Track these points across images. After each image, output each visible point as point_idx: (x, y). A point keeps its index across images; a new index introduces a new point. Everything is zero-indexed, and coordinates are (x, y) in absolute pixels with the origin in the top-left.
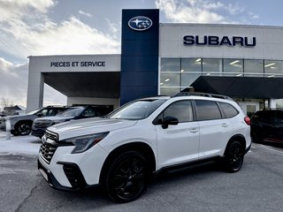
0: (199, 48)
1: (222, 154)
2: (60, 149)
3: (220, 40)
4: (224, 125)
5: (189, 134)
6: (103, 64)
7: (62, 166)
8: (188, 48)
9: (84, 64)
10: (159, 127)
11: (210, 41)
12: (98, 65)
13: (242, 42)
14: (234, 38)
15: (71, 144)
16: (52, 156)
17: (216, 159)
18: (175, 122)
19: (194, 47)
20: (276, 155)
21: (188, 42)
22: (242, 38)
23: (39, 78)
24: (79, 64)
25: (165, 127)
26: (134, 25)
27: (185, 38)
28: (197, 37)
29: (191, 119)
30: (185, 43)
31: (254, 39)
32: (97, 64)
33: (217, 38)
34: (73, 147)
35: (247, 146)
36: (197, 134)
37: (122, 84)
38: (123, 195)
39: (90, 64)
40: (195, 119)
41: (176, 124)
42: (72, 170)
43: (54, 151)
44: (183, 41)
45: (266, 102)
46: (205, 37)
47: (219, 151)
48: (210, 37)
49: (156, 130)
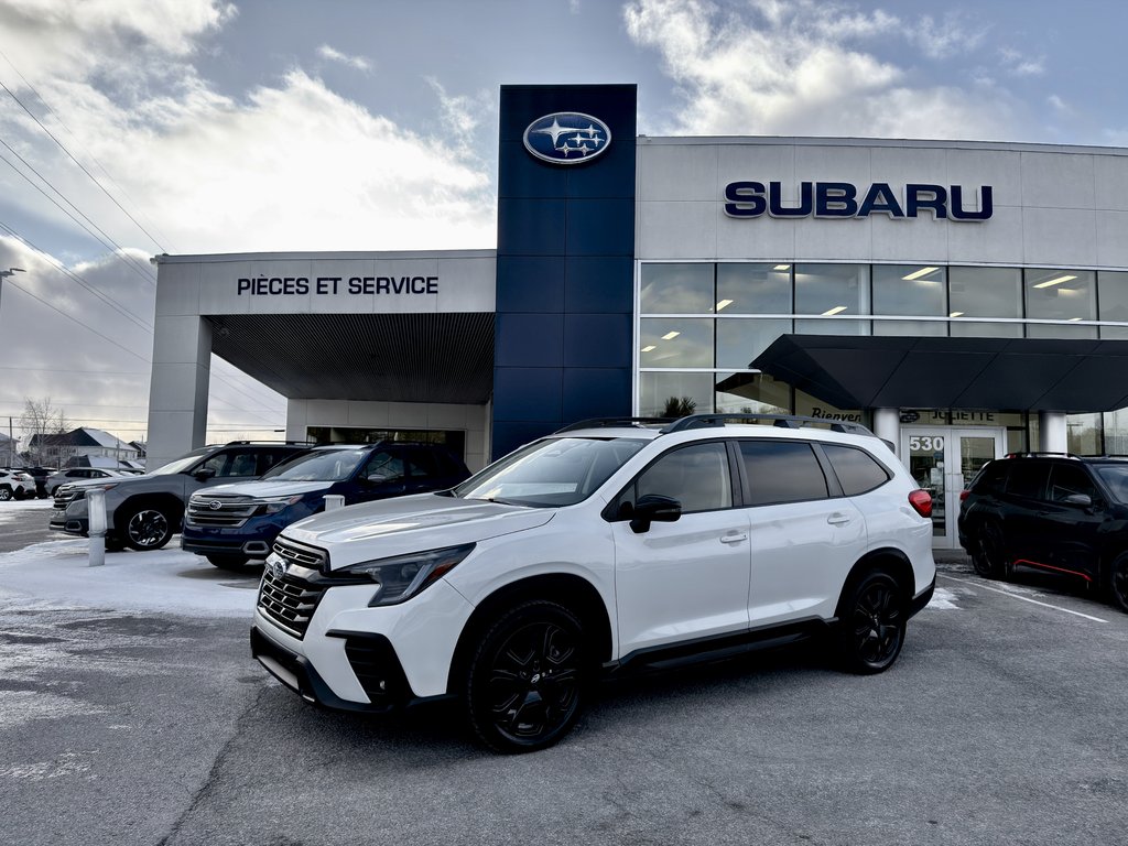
0: (785, 226)
1: (828, 613)
2: (333, 594)
3: (860, 199)
4: (837, 520)
5: (715, 548)
6: (430, 286)
7: (342, 642)
8: (744, 228)
9: (361, 286)
10: (622, 527)
11: (824, 201)
12: (411, 288)
13: (942, 203)
14: (912, 190)
15: (365, 579)
16: (309, 614)
17: (808, 627)
18: (670, 512)
19: (766, 225)
20: (1034, 619)
21: (740, 206)
22: (940, 191)
23: (191, 335)
24: (343, 286)
25: (640, 527)
26: (543, 142)
27: (731, 191)
28: (776, 187)
29: (725, 500)
30: (731, 209)
31: (987, 192)
32: (409, 285)
33: (851, 190)
34: (372, 589)
35: (920, 587)
36: (743, 548)
37: (501, 359)
38: (513, 730)
39: (385, 285)
40: (738, 502)
41: (674, 517)
42: (370, 654)
43: (316, 601)
44: (721, 202)
45: (1033, 425)
46: (806, 187)
47: (819, 603)
48: (822, 187)
49: (612, 537)
